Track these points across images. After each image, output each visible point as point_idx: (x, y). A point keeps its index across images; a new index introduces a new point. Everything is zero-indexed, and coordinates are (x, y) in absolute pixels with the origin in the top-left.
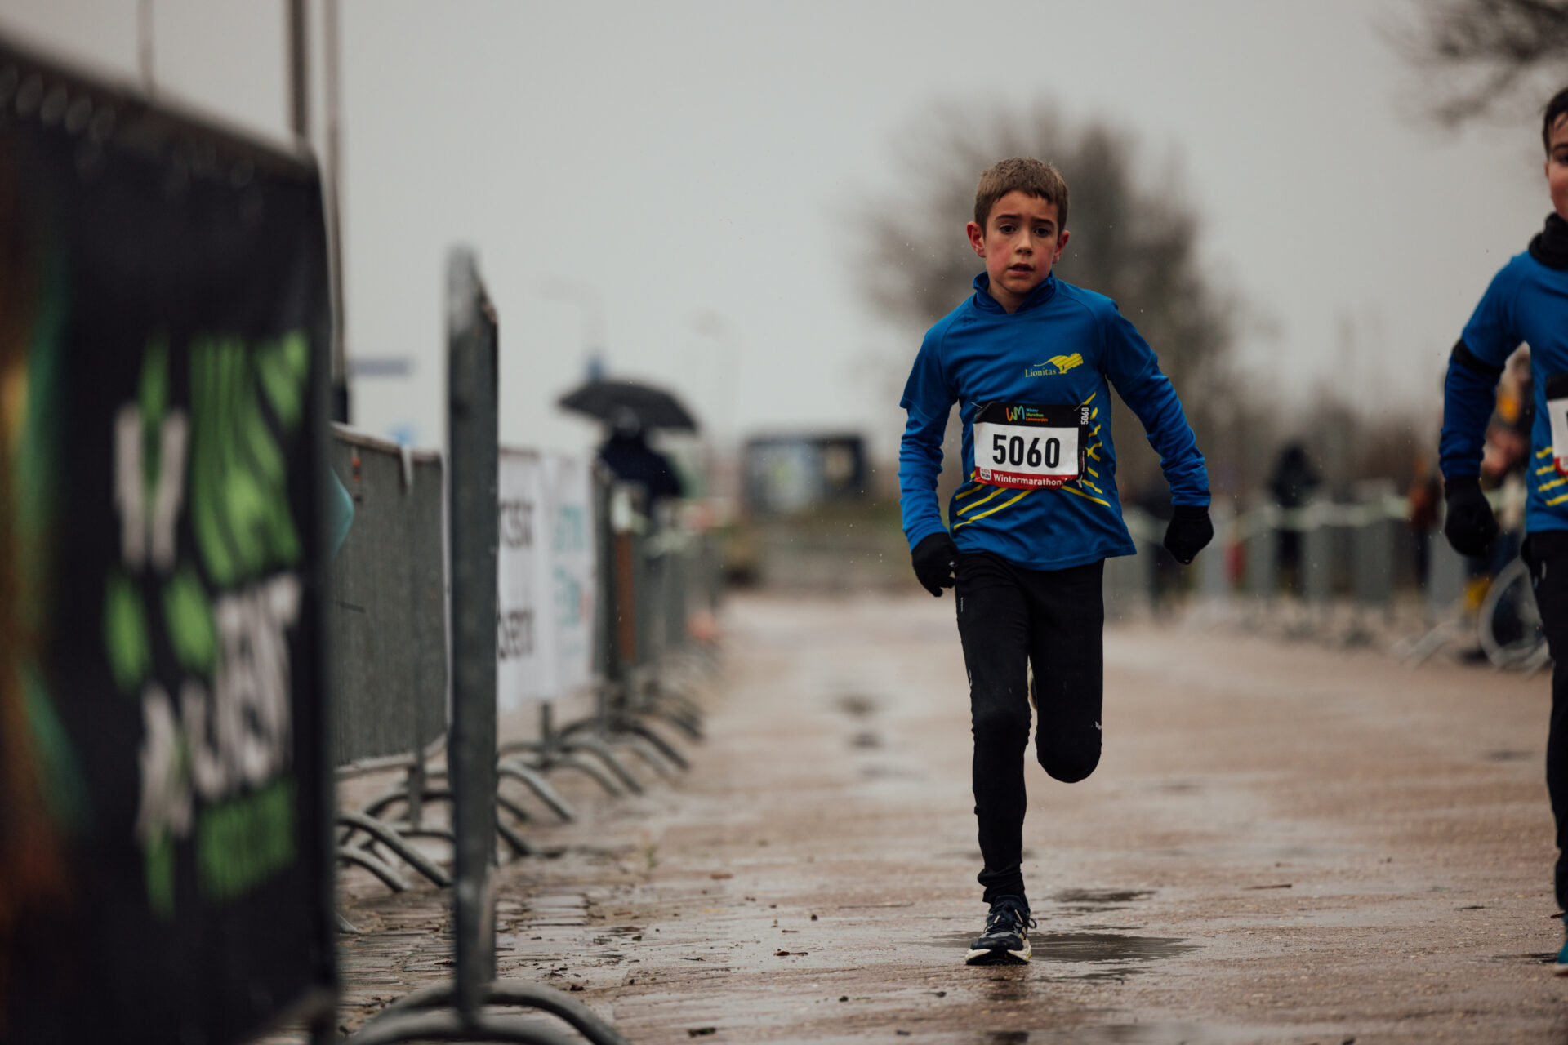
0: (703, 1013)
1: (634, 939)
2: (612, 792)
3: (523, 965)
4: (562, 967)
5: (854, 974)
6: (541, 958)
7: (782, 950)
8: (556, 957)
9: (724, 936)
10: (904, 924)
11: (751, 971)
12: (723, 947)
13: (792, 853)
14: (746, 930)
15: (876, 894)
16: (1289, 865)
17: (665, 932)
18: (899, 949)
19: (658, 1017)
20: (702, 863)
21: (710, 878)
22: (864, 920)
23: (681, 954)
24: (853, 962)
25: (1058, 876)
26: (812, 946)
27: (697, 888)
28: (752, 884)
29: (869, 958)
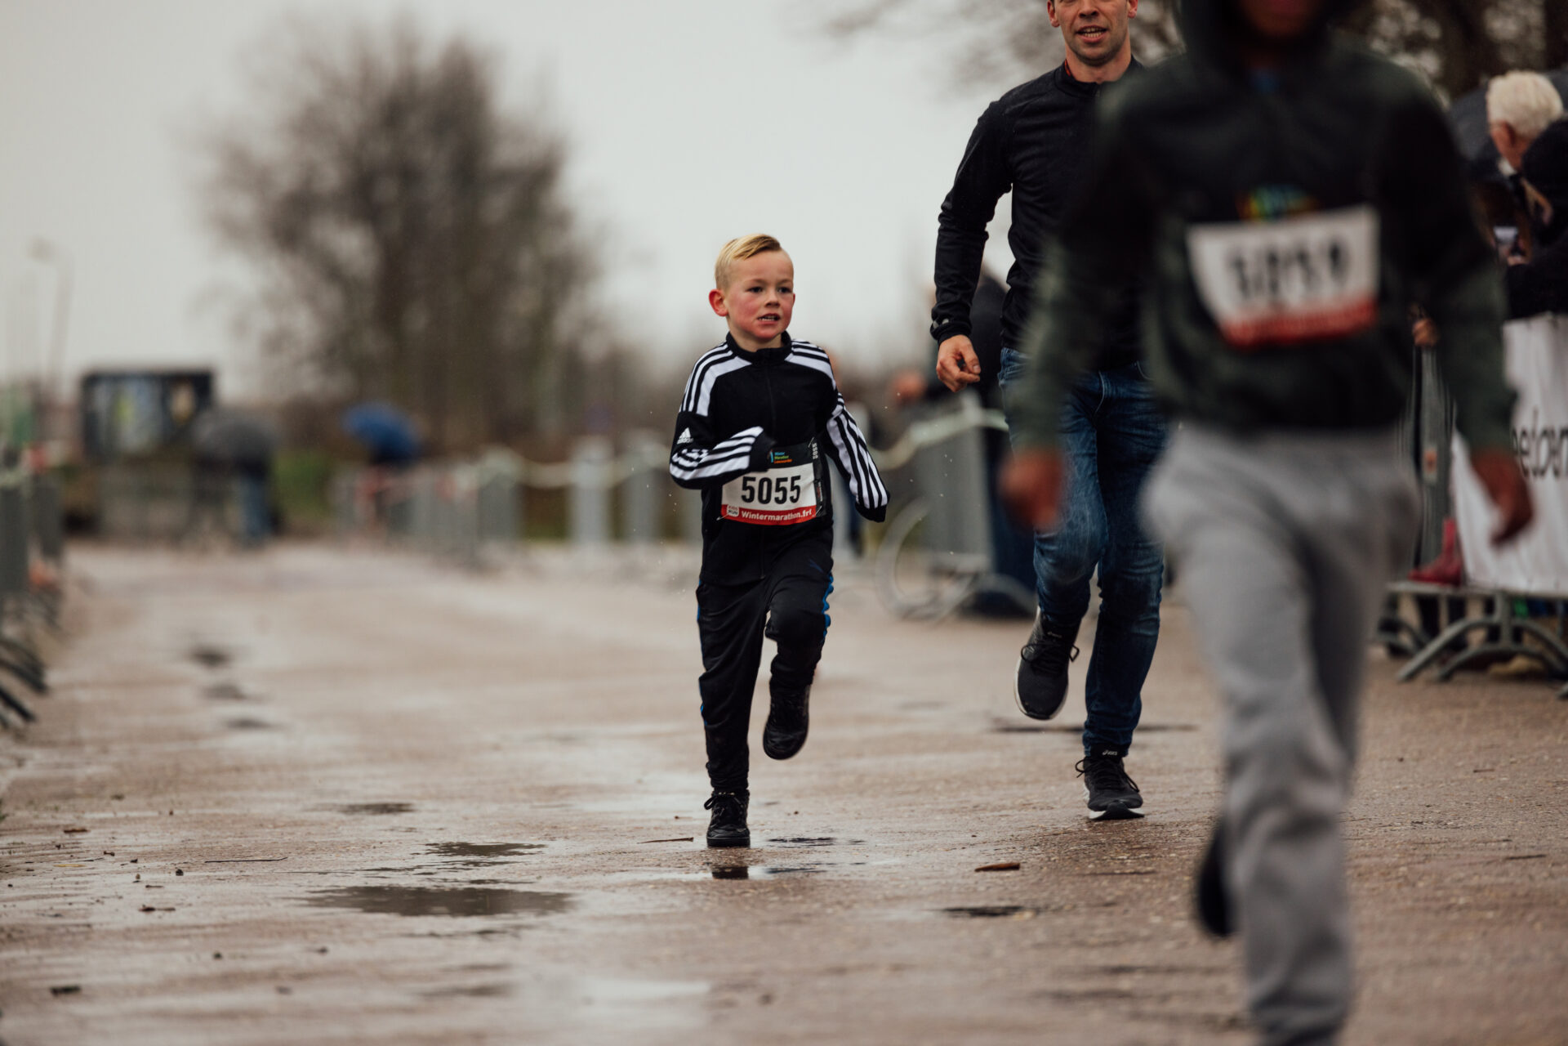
0: (65, 971)
5: (227, 930)
7: (148, 905)
9: (83, 892)
10: (277, 879)
11: (114, 927)
12: (83, 903)
13: (150, 806)
14: (106, 885)
15: (245, 848)
16: (689, 818)
17: (19, 887)
18: (273, 904)
19: (17, 975)
20: (53, 817)
21: (62, 833)
22: (233, 874)
23: (39, 910)
24: (224, 918)
25: (441, 829)
26: (180, 902)
27: (50, 842)
28: (110, 839)
29: (242, 914)
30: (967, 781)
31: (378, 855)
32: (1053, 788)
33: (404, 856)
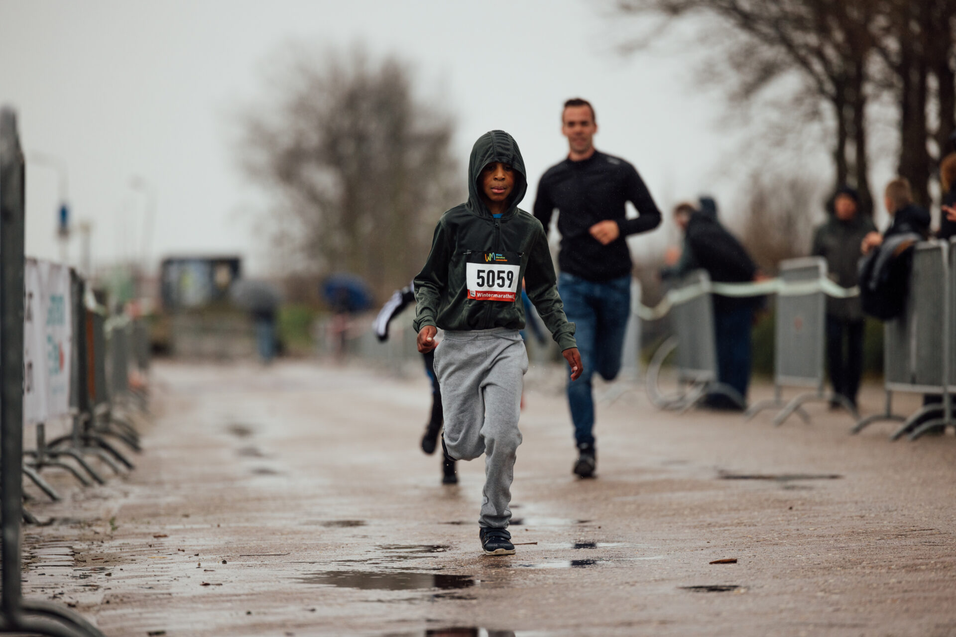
0: (156, 622)
1: (107, 575)
2: (85, 484)
3: (35, 591)
4: (60, 592)
5: (254, 597)
6: (46, 586)
7: (205, 582)
8: (55, 586)
9: (166, 573)
10: (284, 566)
11: (185, 595)
12: (166, 580)
13: (206, 521)
14: (180, 570)
15: (264, 548)
16: (534, 530)
17: (127, 570)
18: (282, 581)
19: (126, 624)
20: (147, 528)
21: (153, 538)
22: (258, 563)
23: (139, 584)
24: (252, 590)
25: (383, 536)
26: (225, 580)
27: (145, 543)
28: (181, 541)
29: (263, 587)
30: (703, 508)
31: (345, 552)
32: (756, 513)
33: (361, 553)
